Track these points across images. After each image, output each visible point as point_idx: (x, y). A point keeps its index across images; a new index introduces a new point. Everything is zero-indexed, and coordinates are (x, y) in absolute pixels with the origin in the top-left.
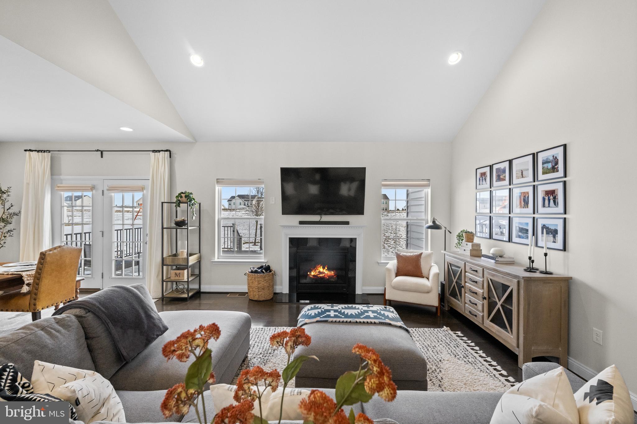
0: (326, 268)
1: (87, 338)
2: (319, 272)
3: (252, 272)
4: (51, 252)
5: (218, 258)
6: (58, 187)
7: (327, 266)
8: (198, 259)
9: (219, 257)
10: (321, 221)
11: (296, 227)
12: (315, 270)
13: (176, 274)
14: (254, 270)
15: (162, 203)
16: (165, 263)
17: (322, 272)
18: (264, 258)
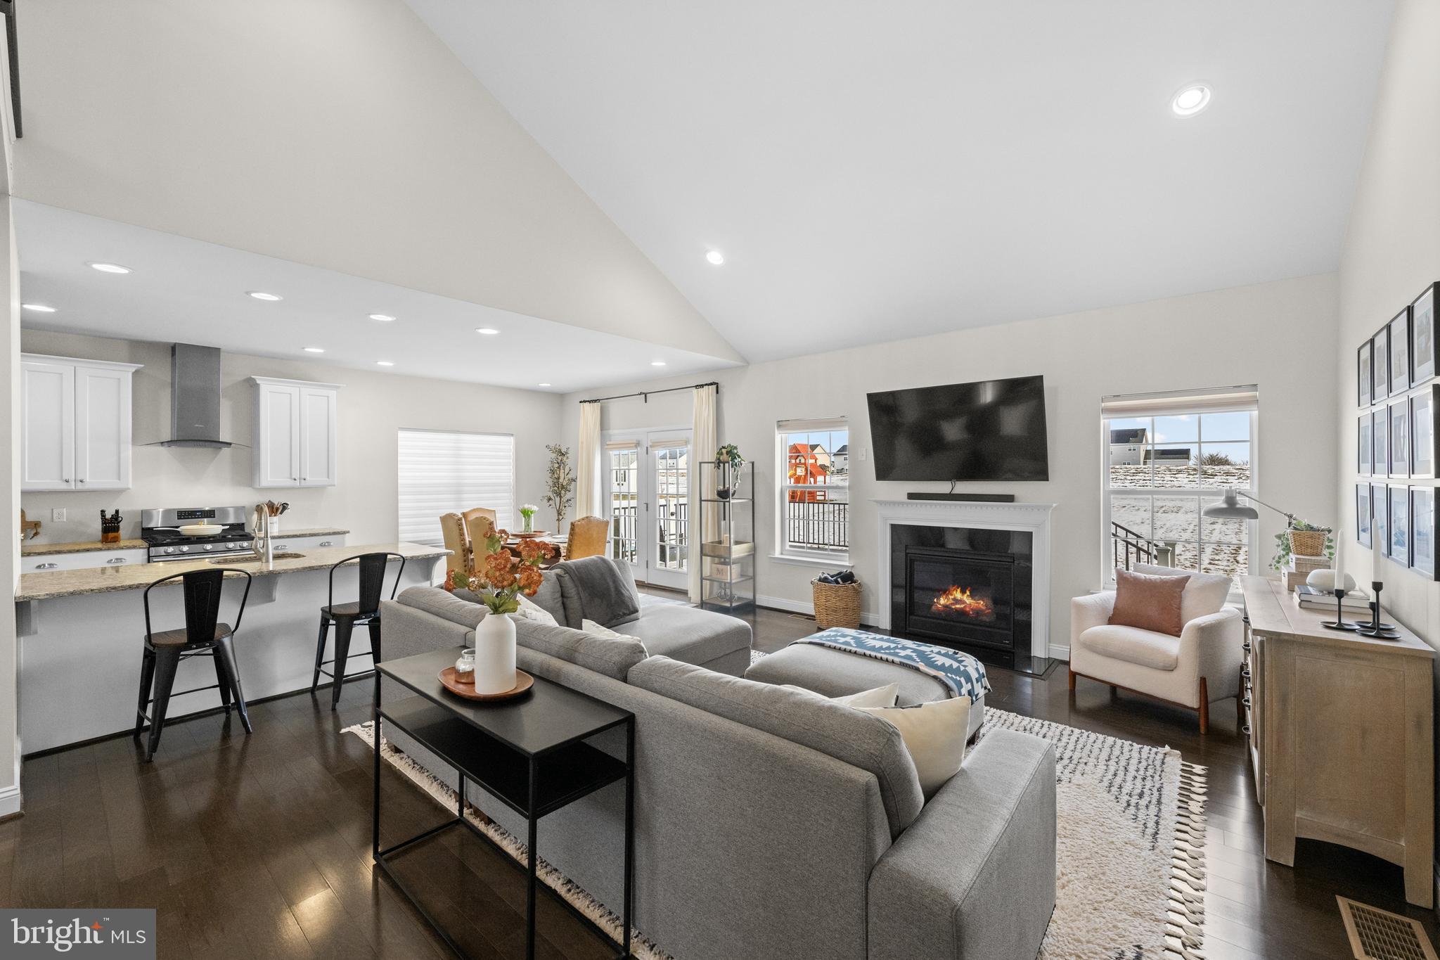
0: (968, 593)
1: (563, 596)
2: (955, 599)
3: (820, 580)
4: (579, 523)
5: (782, 554)
6: (608, 445)
7: (969, 588)
8: (749, 552)
9: (784, 553)
10: (953, 492)
11: (903, 503)
12: (947, 595)
13: (718, 570)
14: (822, 577)
15: (700, 463)
16: (704, 552)
17: (961, 600)
18: (848, 559)
